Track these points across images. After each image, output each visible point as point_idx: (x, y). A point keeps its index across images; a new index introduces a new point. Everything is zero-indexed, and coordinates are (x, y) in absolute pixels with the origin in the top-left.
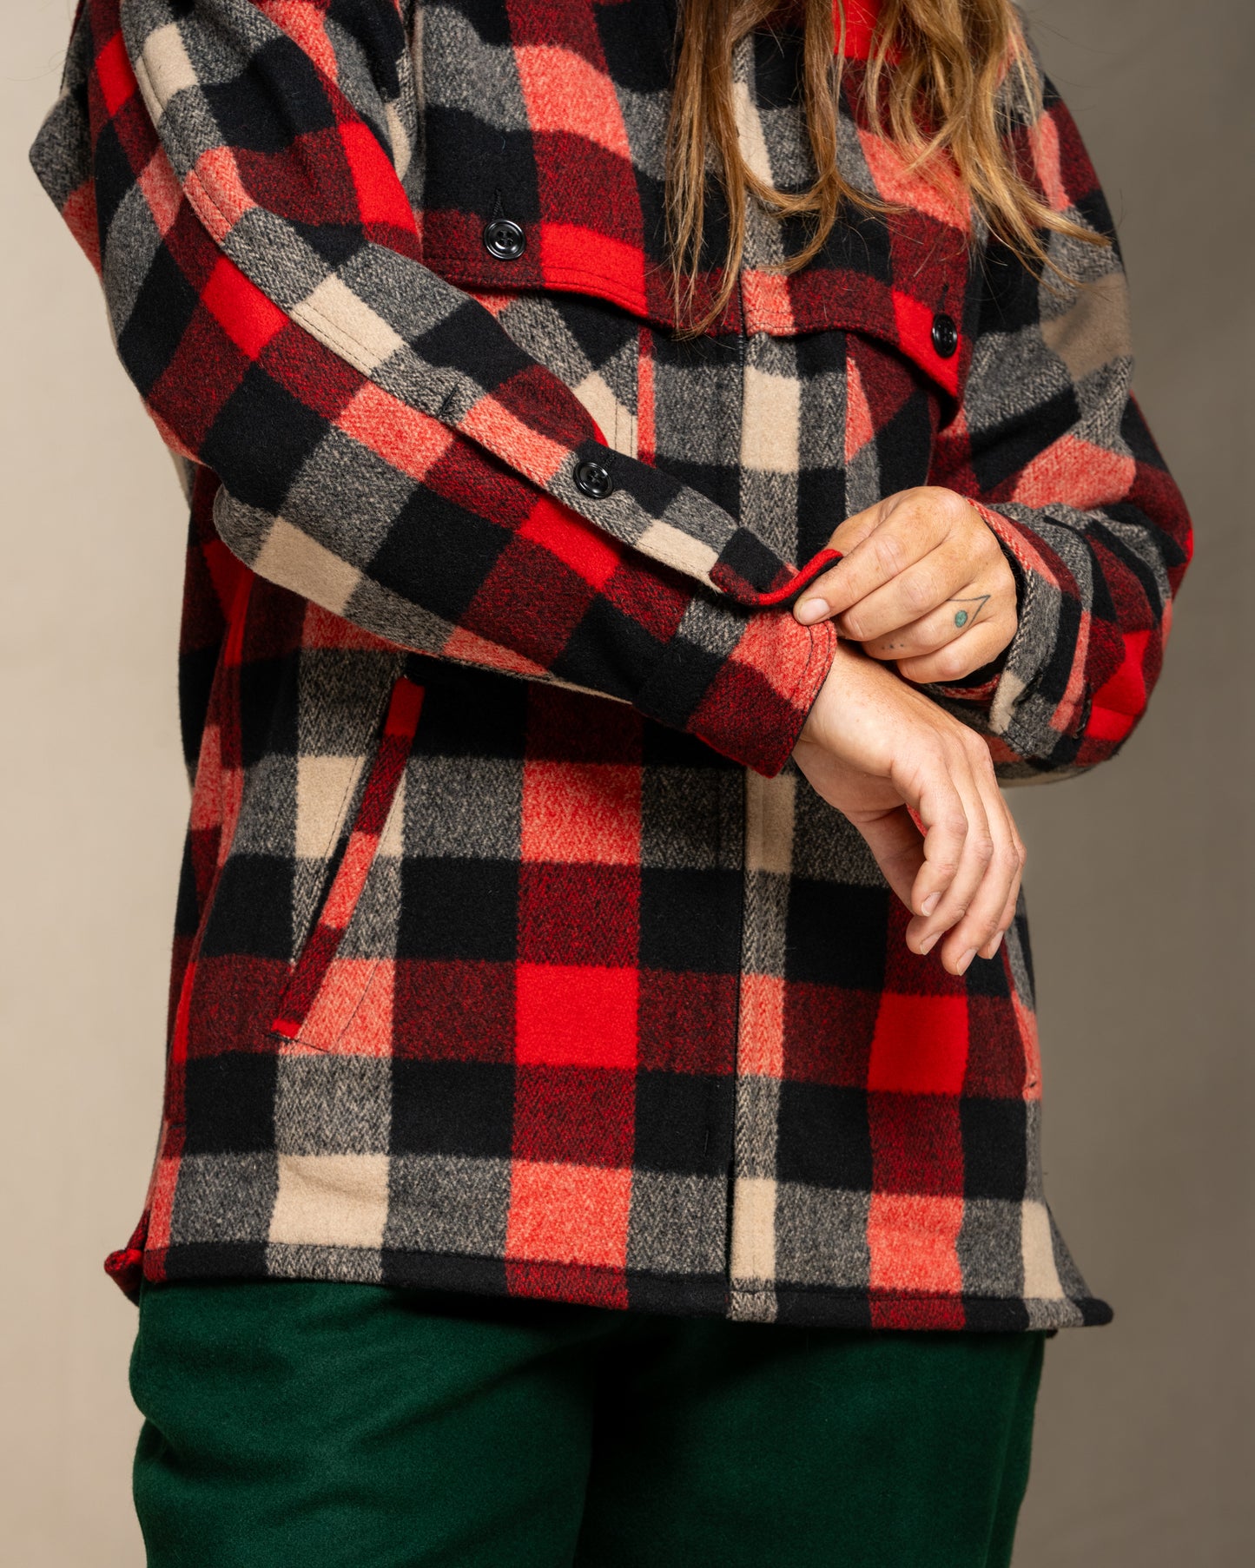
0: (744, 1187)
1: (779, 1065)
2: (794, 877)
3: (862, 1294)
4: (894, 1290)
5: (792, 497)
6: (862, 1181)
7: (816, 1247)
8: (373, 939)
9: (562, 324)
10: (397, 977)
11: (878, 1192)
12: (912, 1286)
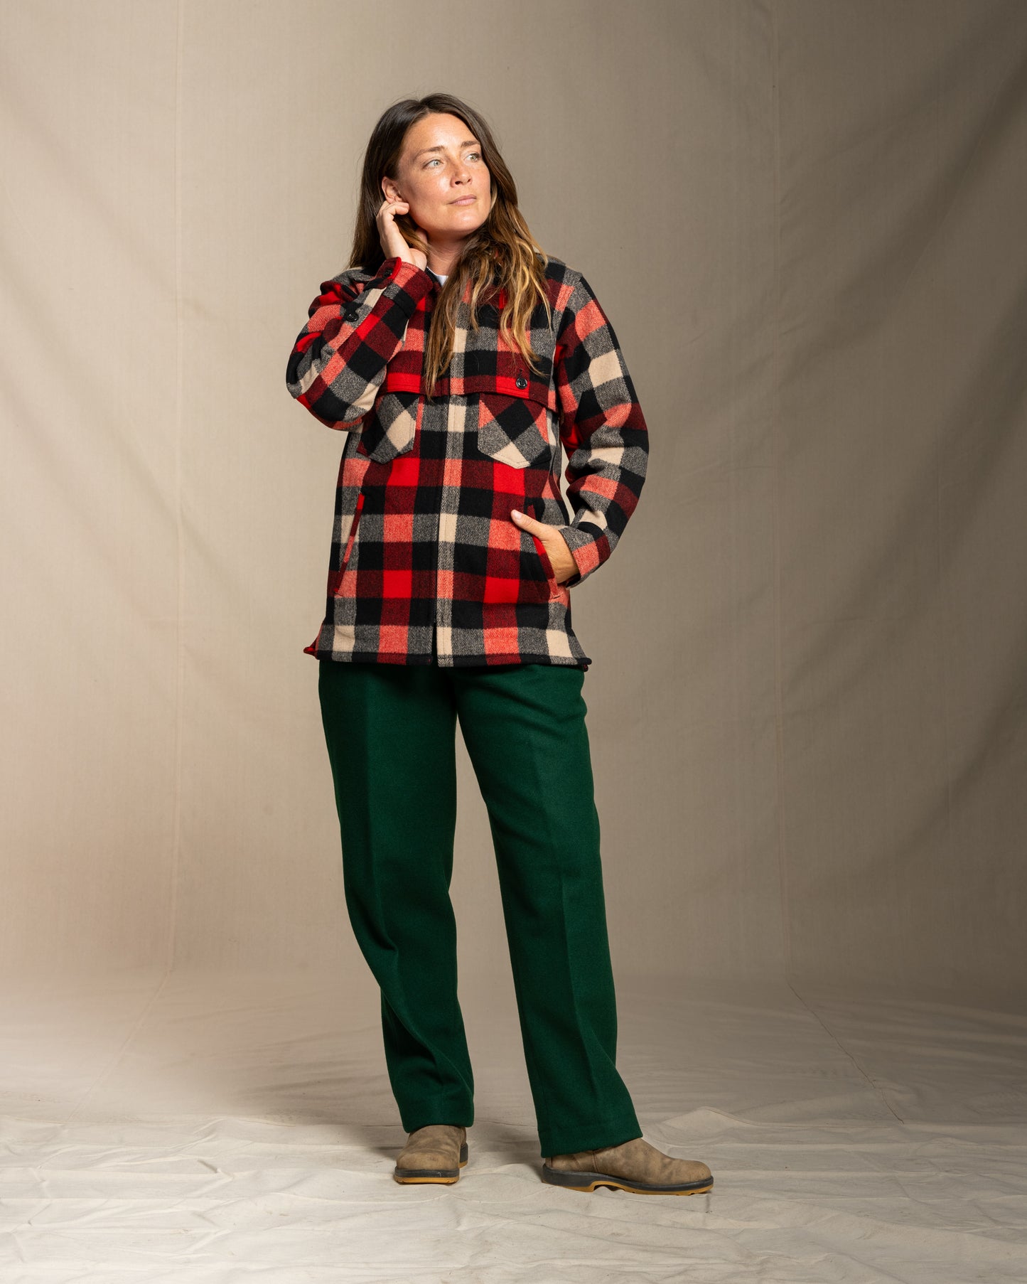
0: (440, 630)
1: (452, 596)
2: (456, 543)
3: (484, 656)
4: (493, 654)
5: (462, 439)
6: (481, 626)
7: (465, 644)
8: (353, 565)
9: (396, 398)
10: (358, 575)
11: (486, 629)
12: (499, 652)
